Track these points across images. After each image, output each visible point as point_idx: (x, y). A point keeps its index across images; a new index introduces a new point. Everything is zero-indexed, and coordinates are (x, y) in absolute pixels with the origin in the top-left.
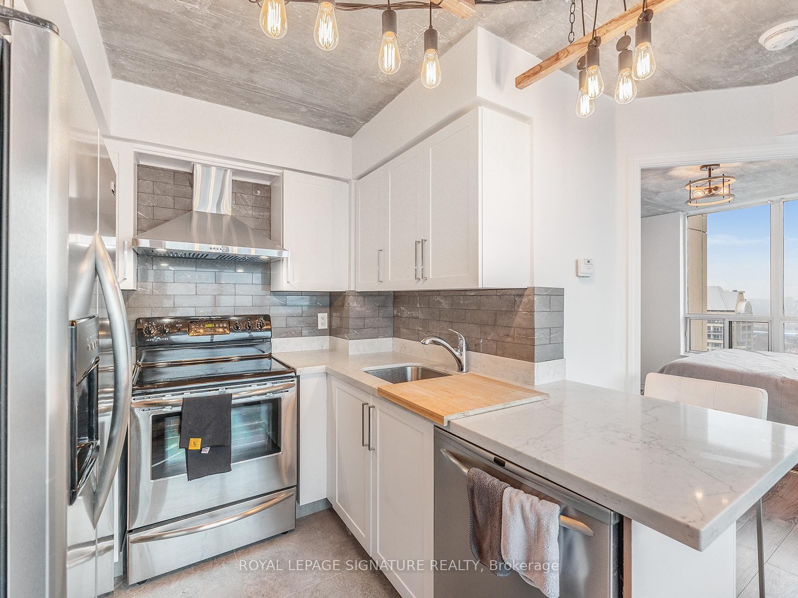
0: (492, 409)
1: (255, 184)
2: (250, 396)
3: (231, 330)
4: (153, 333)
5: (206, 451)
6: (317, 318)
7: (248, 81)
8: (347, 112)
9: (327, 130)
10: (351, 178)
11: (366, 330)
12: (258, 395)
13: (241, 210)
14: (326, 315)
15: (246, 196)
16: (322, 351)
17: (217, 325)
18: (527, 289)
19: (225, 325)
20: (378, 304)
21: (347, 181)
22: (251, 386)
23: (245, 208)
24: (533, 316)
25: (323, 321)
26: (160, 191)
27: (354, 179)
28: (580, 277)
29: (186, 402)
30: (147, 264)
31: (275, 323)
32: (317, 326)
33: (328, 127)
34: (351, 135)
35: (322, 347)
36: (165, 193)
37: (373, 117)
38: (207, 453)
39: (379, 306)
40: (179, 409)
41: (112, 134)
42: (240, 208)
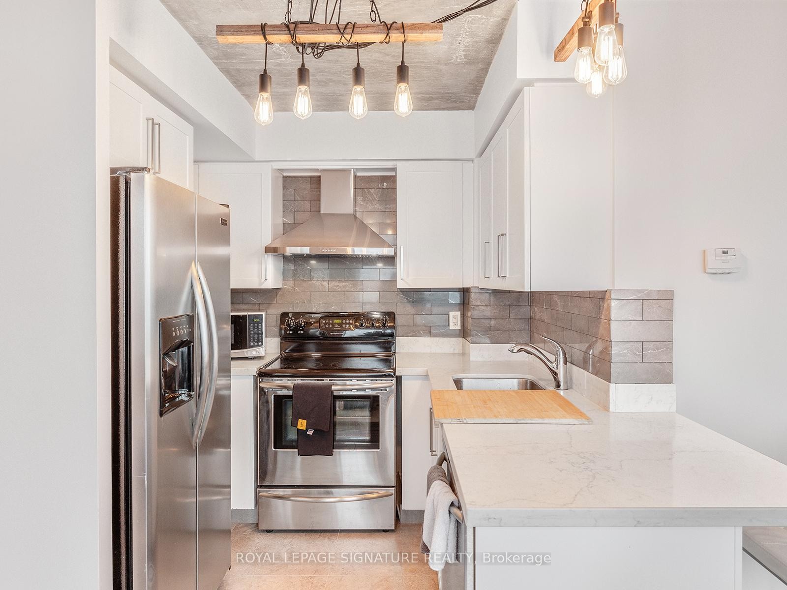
0: (497, 422)
1: (381, 176)
2: (351, 390)
3: (356, 327)
4: (292, 326)
5: (310, 432)
6: (449, 317)
7: (347, 91)
8: (450, 91)
9: (444, 109)
10: (474, 157)
11: (492, 332)
12: (358, 390)
13: (368, 206)
14: (458, 314)
15: (372, 191)
16: (454, 354)
17: (344, 321)
18: (606, 291)
19: (351, 322)
20: (507, 303)
21: (472, 160)
22: (351, 380)
23: (372, 203)
24: (609, 324)
25: (455, 321)
26: (300, 197)
27: (476, 158)
28: (708, 273)
29: (296, 388)
30: (290, 264)
31: (399, 320)
32: (449, 326)
33: (442, 106)
34: (472, 108)
35: (454, 349)
36: (303, 199)
37: (481, 89)
38: (311, 434)
39: (509, 305)
40: (291, 393)
41: (256, 160)
42: (367, 203)
